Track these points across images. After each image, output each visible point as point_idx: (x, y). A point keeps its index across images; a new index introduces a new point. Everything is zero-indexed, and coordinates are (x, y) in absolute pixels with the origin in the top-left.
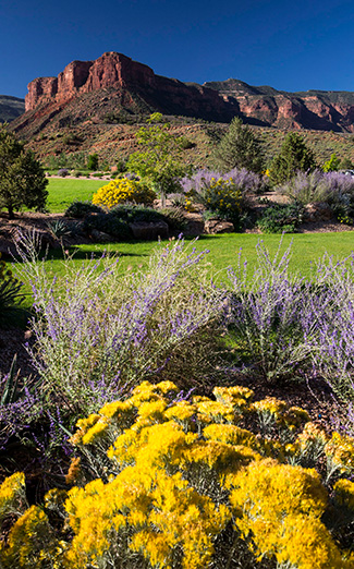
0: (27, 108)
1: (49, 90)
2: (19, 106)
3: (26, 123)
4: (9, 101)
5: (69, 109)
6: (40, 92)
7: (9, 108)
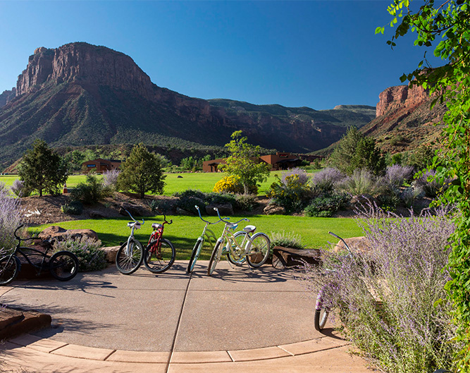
0: (378, 114)
1: (399, 97)
2: (371, 114)
3: (375, 128)
4: (363, 110)
5: (417, 112)
6: (390, 98)
7: (362, 115)
